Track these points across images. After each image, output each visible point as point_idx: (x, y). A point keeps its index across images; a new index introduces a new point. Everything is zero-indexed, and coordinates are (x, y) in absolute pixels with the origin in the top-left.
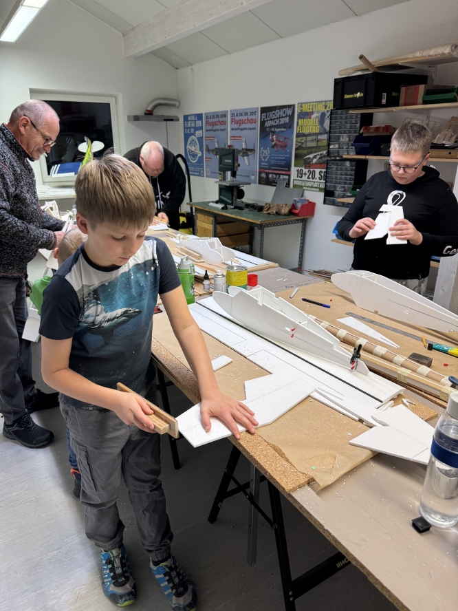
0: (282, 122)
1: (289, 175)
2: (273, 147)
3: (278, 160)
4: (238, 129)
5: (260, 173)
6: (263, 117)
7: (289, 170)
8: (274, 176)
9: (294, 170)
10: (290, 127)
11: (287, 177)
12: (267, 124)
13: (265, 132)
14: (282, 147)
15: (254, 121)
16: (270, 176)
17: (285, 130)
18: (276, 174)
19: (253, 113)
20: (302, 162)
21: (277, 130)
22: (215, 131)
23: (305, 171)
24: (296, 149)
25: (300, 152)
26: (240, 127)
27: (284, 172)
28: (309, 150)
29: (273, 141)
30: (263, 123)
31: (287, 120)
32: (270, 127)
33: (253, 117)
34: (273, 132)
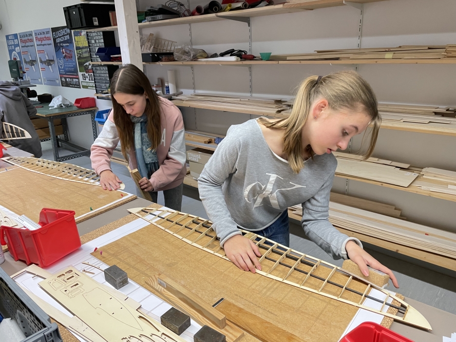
0: (66, 39)
1: (78, 78)
2: (65, 57)
3: (69, 67)
4: (41, 45)
5: (61, 78)
6: (54, 35)
7: (77, 75)
8: (70, 80)
9: (80, 74)
10: (71, 43)
11: (77, 80)
12: (58, 40)
13: (57, 47)
14: (69, 57)
15: (49, 39)
16: (67, 80)
17: (68, 44)
18: (71, 78)
19: (48, 32)
20: (83, 68)
21: (64, 45)
22: (27, 46)
23: (87, 75)
24: (78, 59)
25: (80, 60)
26: (42, 43)
27: (75, 77)
28: (86, 60)
29: (63, 53)
30: (55, 40)
31: (68, 37)
32: (60, 43)
33: (47, 36)
34: (62, 46)
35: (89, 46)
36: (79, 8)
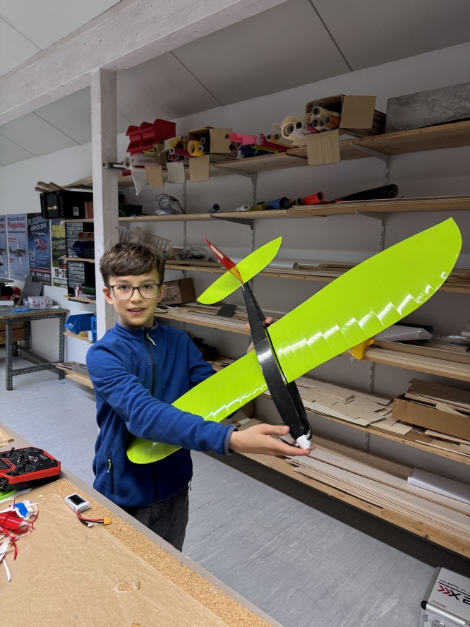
0: (42, 228)
1: (50, 274)
2: (38, 248)
3: (42, 260)
4: (13, 232)
5: (31, 272)
6: (29, 222)
7: (50, 270)
8: (40, 275)
9: (53, 269)
10: (48, 232)
11: (48, 276)
12: (33, 228)
13: (31, 235)
14: (43, 249)
15: (22, 226)
16: (38, 274)
17: (45, 234)
18: (42, 273)
19: (22, 218)
20: (57, 263)
21: (39, 234)
23: (60, 270)
24: (53, 251)
25: (55, 253)
26: (15, 230)
27: (46, 272)
28: (61, 253)
29: (37, 243)
30: (29, 227)
31: (45, 225)
32: (35, 231)
33: (21, 222)
34: (37, 236)
35: (66, 238)
36: (58, 196)
